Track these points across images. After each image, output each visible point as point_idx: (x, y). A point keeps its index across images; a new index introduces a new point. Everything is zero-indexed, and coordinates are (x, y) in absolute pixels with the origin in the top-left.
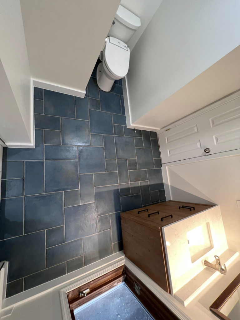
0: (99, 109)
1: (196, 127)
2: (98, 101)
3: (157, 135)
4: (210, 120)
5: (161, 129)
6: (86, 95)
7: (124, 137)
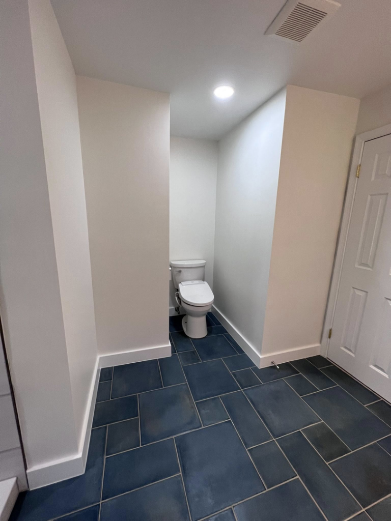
0: (198, 360)
1: (356, 290)
2: (194, 352)
3: (325, 359)
4: (357, 266)
5: (321, 342)
6: (173, 351)
7: (263, 385)
